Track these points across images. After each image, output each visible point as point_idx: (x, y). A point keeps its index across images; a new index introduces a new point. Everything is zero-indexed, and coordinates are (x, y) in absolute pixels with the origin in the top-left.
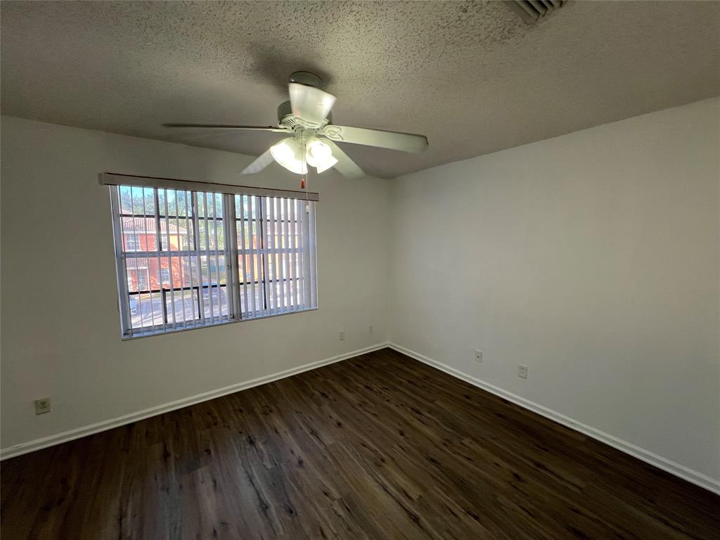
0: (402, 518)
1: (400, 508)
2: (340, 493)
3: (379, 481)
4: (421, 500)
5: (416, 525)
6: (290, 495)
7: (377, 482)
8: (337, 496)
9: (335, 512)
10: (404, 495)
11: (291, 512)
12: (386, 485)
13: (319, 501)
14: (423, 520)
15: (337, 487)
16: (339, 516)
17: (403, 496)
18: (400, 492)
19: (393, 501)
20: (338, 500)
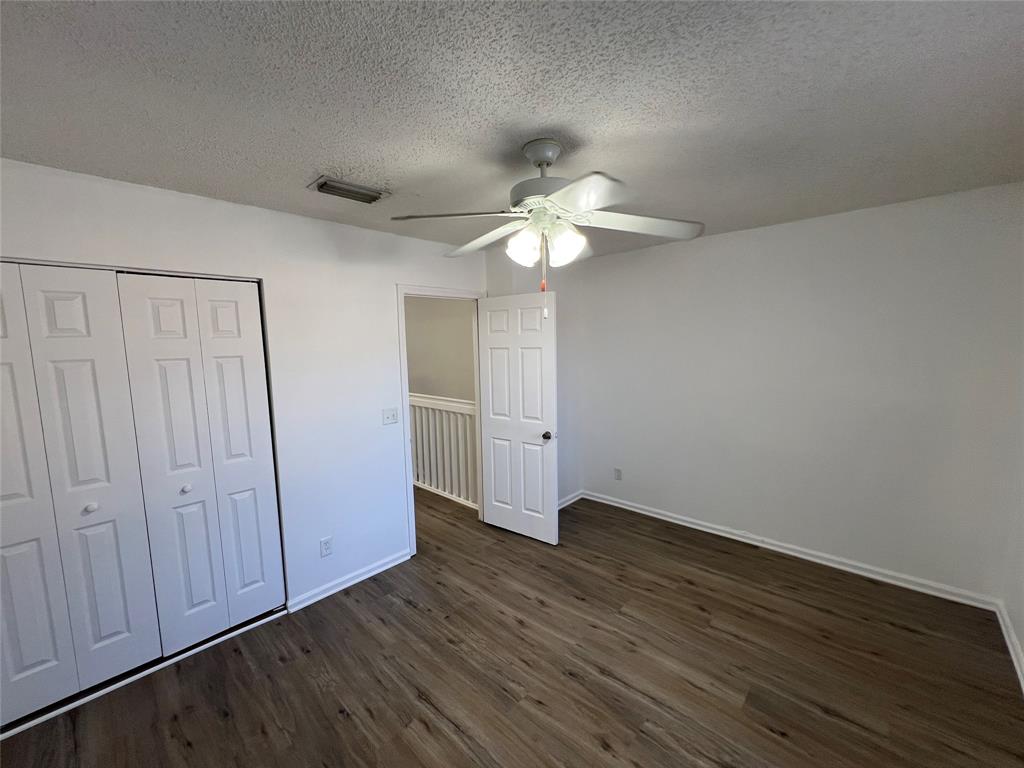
0: (437, 694)
1: (439, 705)
2: (520, 708)
3: (466, 739)
4: (407, 721)
5: (422, 689)
6: (585, 691)
7: (470, 738)
8: (522, 703)
9: (519, 684)
10: (430, 725)
11: (571, 674)
12: (456, 733)
13: (544, 691)
14: (411, 696)
15: (528, 715)
16: (513, 681)
17: (430, 721)
18: (434, 726)
19: (447, 711)
20: (521, 698)
